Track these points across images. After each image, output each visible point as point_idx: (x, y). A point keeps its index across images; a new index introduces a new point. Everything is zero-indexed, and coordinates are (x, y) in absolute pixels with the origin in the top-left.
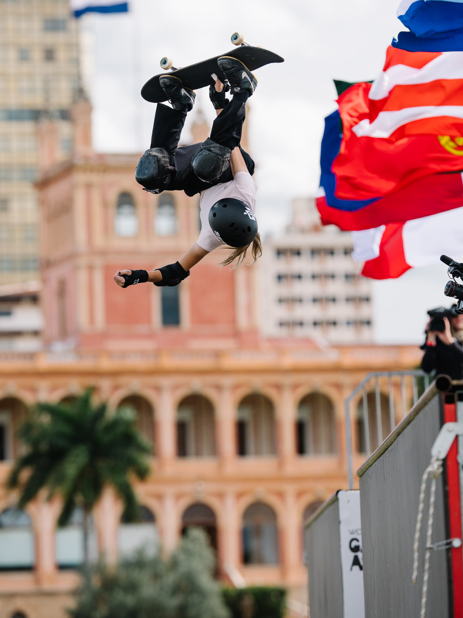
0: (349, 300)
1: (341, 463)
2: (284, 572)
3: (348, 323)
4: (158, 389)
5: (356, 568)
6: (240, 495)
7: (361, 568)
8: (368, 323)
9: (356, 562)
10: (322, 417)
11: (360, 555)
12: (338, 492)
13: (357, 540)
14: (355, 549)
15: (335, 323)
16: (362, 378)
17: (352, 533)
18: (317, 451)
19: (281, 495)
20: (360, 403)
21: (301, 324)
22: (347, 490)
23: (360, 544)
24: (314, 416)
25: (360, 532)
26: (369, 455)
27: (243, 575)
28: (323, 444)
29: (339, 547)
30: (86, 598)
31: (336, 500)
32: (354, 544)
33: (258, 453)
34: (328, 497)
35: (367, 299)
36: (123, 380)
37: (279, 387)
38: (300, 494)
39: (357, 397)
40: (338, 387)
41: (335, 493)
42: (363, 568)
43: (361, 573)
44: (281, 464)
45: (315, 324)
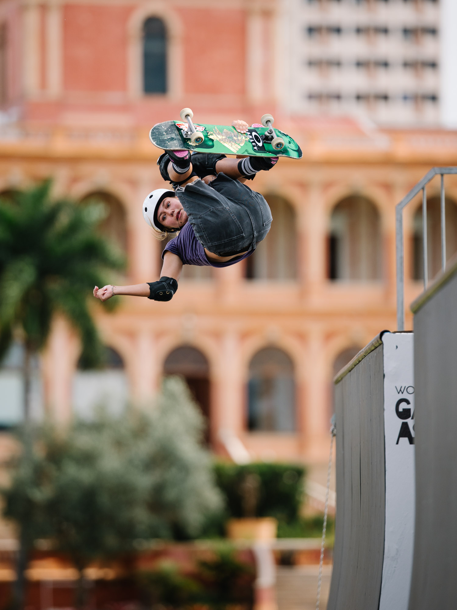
0: (407, 65)
1: (387, 295)
2: (302, 445)
3: (405, 98)
4: (134, 183)
5: (405, 441)
6: (244, 336)
7: (411, 441)
8: (434, 98)
9: (405, 432)
10: (364, 229)
11: (410, 422)
12: (382, 334)
13: (408, 402)
14: (404, 414)
15: (385, 98)
16: (421, 175)
17: (400, 391)
18: (355, 276)
19: (302, 337)
20: (419, 209)
21: (338, 97)
22: (395, 332)
23: (411, 406)
24: (353, 227)
25: (411, 390)
26: (428, 283)
27: (247, 447)
28: (364, 266)
29: (382, 410)
30: (25, 472)
31: (379, 345)
32: (403, 406)
33: (272, 276)
34: (370, 340)
35: (433, 65)
36: (86, 169)
37: (303, 186)
38: (329, 336)
39: (414, 203)
40: (388, 187)
41: (379, 334)
42: (415, 441)
43: (411, 448)
44: (303, 294)
45: (359, 98)
